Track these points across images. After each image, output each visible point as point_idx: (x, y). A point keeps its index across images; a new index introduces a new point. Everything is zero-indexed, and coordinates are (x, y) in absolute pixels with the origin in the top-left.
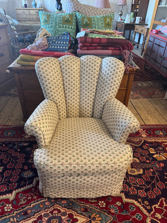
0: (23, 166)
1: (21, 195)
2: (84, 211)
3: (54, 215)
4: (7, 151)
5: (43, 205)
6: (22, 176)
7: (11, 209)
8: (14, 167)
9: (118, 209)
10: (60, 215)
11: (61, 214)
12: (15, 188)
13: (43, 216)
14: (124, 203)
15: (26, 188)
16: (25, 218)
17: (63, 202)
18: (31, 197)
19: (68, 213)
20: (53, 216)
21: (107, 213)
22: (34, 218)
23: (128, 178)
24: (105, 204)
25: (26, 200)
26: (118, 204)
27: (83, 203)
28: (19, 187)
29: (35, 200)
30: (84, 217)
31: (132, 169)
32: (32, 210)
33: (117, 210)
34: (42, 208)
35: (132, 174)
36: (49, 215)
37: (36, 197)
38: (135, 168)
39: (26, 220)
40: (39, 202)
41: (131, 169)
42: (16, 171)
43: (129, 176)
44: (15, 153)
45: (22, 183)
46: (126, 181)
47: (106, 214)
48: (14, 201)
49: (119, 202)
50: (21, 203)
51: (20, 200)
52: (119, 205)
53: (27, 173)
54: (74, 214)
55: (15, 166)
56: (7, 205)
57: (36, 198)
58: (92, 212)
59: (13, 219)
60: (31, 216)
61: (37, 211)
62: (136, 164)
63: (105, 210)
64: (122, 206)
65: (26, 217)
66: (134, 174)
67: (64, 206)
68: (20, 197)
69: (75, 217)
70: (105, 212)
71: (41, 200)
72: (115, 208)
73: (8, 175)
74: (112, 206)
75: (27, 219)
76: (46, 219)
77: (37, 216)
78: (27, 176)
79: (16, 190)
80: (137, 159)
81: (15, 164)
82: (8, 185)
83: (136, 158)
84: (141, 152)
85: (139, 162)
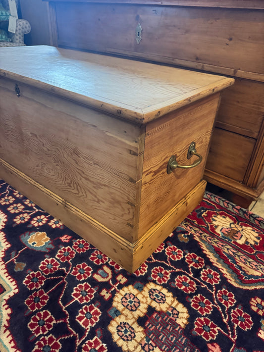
23: (91, 336)
31: (135, 326)
35: (116, 337)
38: (146, 331)
41: (130, 322)
43: (98, 332)
46: (75, 338)
62: (164, 324)
66: (120, 343)
80: (186, 315)
83: (185, 310)
84: (223, 308)
85: (182, 326)
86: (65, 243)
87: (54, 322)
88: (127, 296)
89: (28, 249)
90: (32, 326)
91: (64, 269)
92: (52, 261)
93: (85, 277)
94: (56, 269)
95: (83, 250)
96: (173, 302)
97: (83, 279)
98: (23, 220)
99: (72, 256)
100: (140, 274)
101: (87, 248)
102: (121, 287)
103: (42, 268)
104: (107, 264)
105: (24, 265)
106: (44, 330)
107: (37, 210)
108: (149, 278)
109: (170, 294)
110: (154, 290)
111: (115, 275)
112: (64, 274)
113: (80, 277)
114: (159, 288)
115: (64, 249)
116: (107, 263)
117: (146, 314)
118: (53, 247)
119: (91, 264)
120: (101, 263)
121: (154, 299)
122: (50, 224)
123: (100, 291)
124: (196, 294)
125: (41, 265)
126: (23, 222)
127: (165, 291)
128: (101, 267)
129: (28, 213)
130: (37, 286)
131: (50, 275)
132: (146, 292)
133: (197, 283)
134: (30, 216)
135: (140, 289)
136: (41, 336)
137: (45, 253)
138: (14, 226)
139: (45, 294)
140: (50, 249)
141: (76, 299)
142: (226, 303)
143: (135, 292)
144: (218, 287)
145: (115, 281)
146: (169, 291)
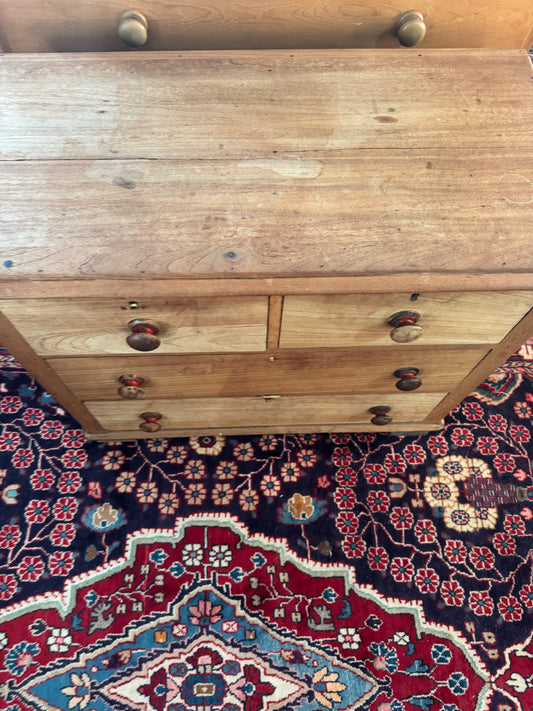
0: (85, 483)
1: (94, 598)
2: (292, 662)
3: (201, 669)
4: (19, 415)
5: (164, 633)
6: (88, 525)
7: (69, 646)
8: (54, 486)
9: (396, 656)
10: (220, 672)
11: (221, 668)
12: (69, 570)
13: (167, 671)
14: (420, 637)
15: (105, 571)
16: (115, 676)
17: (225, 627)
18: (124, 606)
19: (243, 664)
20: (198, 673)
21: (362, 669)
22: (141, 677)
23: (443, 544)
24: (357, 638)
25: (110, 616)
26: (401, 638)
27: (288, 631)
28: (82, 567)
29: (137, 615)
30: (292, 679)
31: (462, 507)
32: (134, 652)
33: (395, 659)
34: (164, 645)
35: (458, 528)
36: (187, 670)
37: (140, 604)
38: (472, 504)
39: (119, 682)
40: (152, 623)
41: (456, 508)
42: (63, 502)
43: (445, 536)
44: (49, 424)
45: (91, 553)
46: (434, 555)
47: (360, 673)
48: (75, 617)
49: (401, 634)
50: (96, 625)
51: (93, 614)
52: (402, 643)
53: (101, 513)
54: (262, 671)
55: (56, 480)
56: (56, 632)
57: (140, 609)
58: (315, 663)
59: (81, 677)
60: (132, 671)
61: (149, 654)
62: (478, 487)
63: (356, 661)
64: (412, 647)
65: (118, 674)
66: (465, 529)
67: (229, 640)
68: (91, 604)
69: (264, 679)
70: (358, 667)
71: (158, 616)
72: (390, 654)
73: (40, 519)
74: (382, 646)
75: (120, 679)
76: (179, 681)
77: (151, 673)
78: (104, 524)
79: (76, 578)
80: (485, 466)
81: (58, 475)
82: (45, 559)
83: (481, 462)
84: (502, 434)
85: (490, 476)
86: (329, 487)
87: (409, 560)
88: (434, 489)
89: (305, 526)
90: (399, 578)
91: (362, 513)
92: (343, 515)
93: (387, 504)
94: (355, 520)
95: (354, 480)
96: (467, 462)
97: (387, 507)
98: (253, 500)
99: (352, 495)
100: (423, 460)
101: (354, 475)
102: (421, 486)
103: (344, 530)
104: (389, 476)
105: (327, 543)
106: (410, 573)
107: (249, 476)
108: (433, 457)
109: (460, 457)
110: (446, 464)
111: (406, 479)
112: (369, 519)
113: (383, 508)
114: (447, 459)
115: (337, 495)
116: (388, 474)
117: (460, 491)
118: (325, 502)
119: (376, 488)
120: (383, 480)
121: (454, 473)
122: (287, 479)
123: (410, 505)
124: (476, 440)
125: (340, 529)
126: (256, 503)
127: (454, 458)
128: (388, 484)
129: (246, 487)
130: (362, 549)
131: (359, 531)
132: (443, 473)
133: (469, 428)
134: (253, 489)
135: (436, 474)
136: (413, 578)
137: (327, 515)
138: (254, 516)
139: (377, 548)
140: (325, 506)
141: (403, 529)
142: (502, 429)
143: (435, 480)
144: (486, 417)
145: (412, 485)
146: (457, 455)
